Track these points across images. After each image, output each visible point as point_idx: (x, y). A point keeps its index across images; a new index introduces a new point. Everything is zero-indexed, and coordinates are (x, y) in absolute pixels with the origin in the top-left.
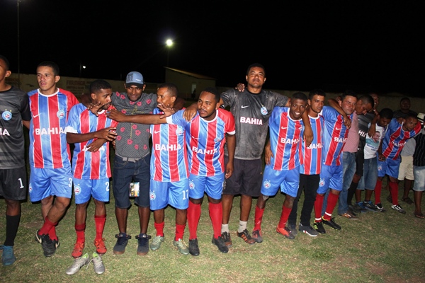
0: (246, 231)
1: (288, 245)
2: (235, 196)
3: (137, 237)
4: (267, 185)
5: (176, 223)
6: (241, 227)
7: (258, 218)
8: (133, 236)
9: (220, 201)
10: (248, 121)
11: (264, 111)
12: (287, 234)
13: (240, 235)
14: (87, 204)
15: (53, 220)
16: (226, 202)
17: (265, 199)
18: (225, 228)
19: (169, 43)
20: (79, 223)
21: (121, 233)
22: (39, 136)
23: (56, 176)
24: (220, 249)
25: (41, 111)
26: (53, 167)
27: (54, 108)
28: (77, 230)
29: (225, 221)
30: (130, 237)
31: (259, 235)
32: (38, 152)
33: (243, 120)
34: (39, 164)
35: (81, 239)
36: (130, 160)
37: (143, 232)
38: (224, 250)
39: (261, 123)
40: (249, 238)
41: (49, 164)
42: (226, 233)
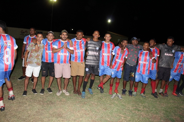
0: (162, 92)
1: (178, 99)
2: (160, 80)
3: (129, 91)
4: (171, 77)
5: (142, 88)
6: (160, 91)
7: (166, 89)
8: (128, 90)
9: (155, 80)
10: (168, 54)
11: (173, 51)
12: (177, 95)
13: (160, 94)
14: (114, 78)
15: (104, 82)
16: (157, 82)
17: (169, 82)
18: (156, 90)
19: (109, 21)
20: (111, 84)
21: (124, 89)
22: (104, 56)
23: (107, 68)
24: (155, 97)
25: (105, 48)
26: (107, 66)
27: (109, 47)
28: (110, 86)
29: (156, 88)
30: (127, 91)
31: (167, 94)
32: (103, 61)
33: (166, 54)
34: (103, 64)
35: (111, 89)
36: (132, 65)
37: (131, 89)
38: (156, 97)
39: (172, 55)
40: (164, 95)
41: (106, 64)
42: (156, 92)
